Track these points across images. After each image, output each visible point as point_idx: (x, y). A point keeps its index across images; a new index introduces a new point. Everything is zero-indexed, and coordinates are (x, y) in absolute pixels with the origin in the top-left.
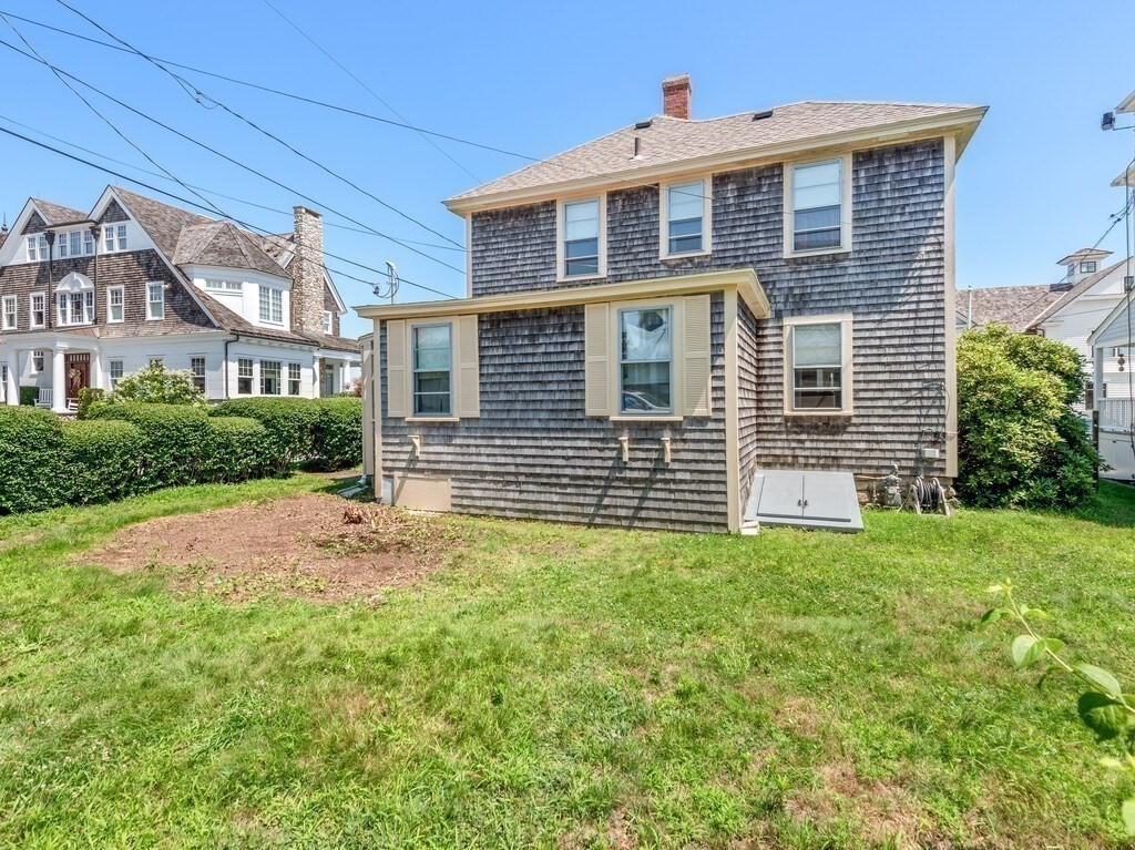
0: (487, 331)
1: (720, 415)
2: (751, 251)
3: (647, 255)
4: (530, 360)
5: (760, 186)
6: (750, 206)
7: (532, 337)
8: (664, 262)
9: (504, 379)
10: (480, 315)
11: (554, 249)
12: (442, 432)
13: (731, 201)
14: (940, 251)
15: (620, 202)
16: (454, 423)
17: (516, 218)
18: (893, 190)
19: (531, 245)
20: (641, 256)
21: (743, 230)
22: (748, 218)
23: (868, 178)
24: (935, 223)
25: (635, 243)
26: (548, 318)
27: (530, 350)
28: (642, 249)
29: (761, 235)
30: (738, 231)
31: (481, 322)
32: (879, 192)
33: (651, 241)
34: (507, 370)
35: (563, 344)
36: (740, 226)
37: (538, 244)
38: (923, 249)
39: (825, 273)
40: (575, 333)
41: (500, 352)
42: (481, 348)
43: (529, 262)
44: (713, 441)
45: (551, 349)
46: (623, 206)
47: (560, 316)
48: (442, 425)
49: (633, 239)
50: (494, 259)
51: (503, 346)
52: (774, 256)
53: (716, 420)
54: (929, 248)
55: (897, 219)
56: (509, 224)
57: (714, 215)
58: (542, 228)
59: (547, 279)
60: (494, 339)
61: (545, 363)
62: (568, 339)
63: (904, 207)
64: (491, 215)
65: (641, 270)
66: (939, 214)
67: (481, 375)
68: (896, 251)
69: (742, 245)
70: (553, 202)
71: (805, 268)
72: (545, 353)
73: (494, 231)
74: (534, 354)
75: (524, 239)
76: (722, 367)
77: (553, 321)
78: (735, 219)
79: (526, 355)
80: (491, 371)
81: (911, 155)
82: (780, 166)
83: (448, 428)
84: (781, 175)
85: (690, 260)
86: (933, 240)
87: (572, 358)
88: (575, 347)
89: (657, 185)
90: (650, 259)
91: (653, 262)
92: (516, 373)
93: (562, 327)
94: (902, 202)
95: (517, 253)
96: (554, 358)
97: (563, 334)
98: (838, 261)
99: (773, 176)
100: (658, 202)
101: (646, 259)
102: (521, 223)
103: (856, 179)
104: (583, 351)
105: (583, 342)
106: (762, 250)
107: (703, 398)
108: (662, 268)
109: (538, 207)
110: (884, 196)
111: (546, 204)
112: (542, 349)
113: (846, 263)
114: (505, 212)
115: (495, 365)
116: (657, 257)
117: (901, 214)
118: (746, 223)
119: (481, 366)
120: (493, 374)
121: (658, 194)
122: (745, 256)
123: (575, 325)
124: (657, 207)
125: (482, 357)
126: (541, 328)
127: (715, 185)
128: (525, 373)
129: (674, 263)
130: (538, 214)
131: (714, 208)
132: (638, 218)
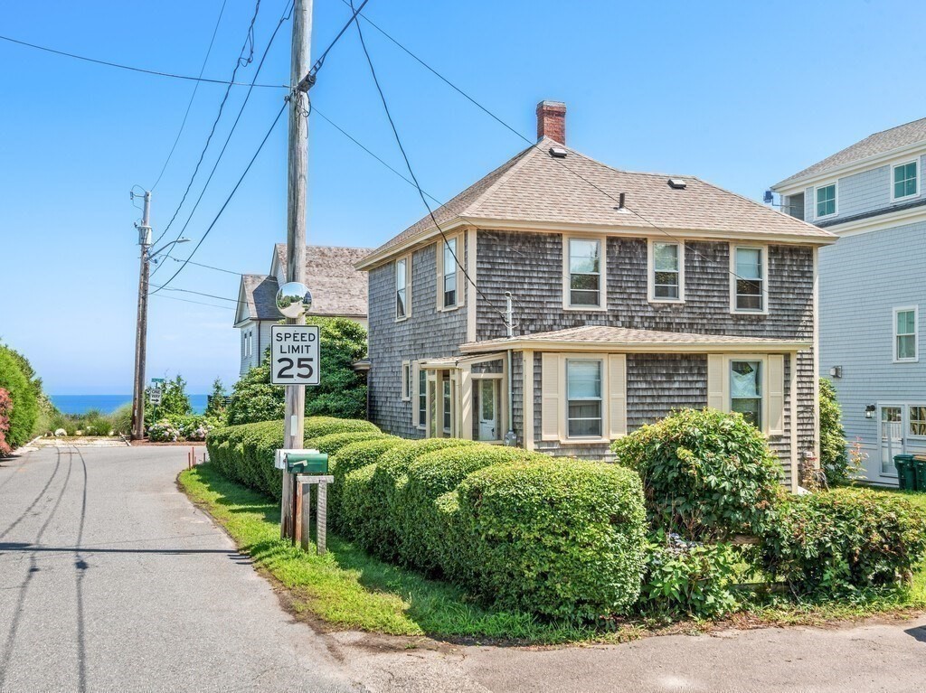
0: (632, 368)
1: (788, 434)
2: (710, 305)
3: (638, 297)
4: (667, 393)
5: (715, 257)
6: (709, 271)
7: (669, 375)
8: (651, 305)
9: (646, 408)
10: (628, 355)
11: (560, 278)
12: (593, 453)
13: (697, 264)
14: (812, 321)
15: (617, 248)
16: (604, 444)
17: (524, 243)
18: (789, 276)
19: (538, 272)
20: (633, 297)
21: (705, 288)
22: (708, 279)
23: (776, 265)
24: (809, 303)
25: (629, 285)
26: (680, 361)
27: (665, 386)
28: (634, 291)
29: (716, 294)
30: (702, 288)
31: (628, 360)
32: (782, 276)
33: (641, 284)
34: (649, 400)
35: (691, 382)
36: (703, 284)
37: (544, 272)
38: (803, 318)
39: (753, 328)
40: (700, 374)
41: (644, 386)
42: (629, 382)
43: (536, 287)
44: (783, 451)
45: (683, 386)
46: (620, 252)
47: (689, 361)
48: (593, 446)
49: (628, 281)
50: (500, 279)
51: (646, 381)
52: (724, 311)
53: (785, 437)
54: (807, 318)
55: (791, 296)
56: (516, 247)
57: (686, 272)
58: (549, 257)
59: (553, 306)
60: (638, 375)
61: (678, 396)
62: (695, 378)
63: (794, 288)
64: (497, 235)
65: (633, 309)
66: (811, 297)
67: (628, 404)
68: (791, 318)
69: (704, 299)
70: (560, 235)
71: (742, 322)
72: (678, 389)
73: (500, 252)
74: (669, 389)
75: (530, 265)
76: (789, 403)
77: (685, 364)
78: (699, 279)
79: (663, 389)
80: (636, 401)
81: (798, 255)
82: (727, 244)
83: (597, 448)
84: (728, 251)
85: (670, 305)
86: (808, 313)
87: (698, 393)
88: (700, 385)
89: (646, 239)
90: (640, 300)
91: (643, 303)
92: (656, 403)
93: (691, 369)
94: (793, 285)
95: (524, 277)
96: (684, 393)
97: (693, 375)
98: (761, 321)
99: (723, 251)
100: (646, 254)
101: (637, 299)
102: (527, 248)
103: (770, 264)
104: (706, 388)
105: (706, 381)
106: (716, 305)
107: (779, 422)
108: (650, 309)
109: (545, 237)
110: (784, 279)
111: (552, 236)
112: (677, 385)
113: (765, 323)
114: (512, 236)
115: (639, 396)
116: (646, 299)
117: (793, 293)
118: (706, 282)
119: (628, 396)
120: (637, 404)
121: (646, 248)
122: (706, 308)
123: (699, 369)
124: (645, 258)
125: (628, 389)
126: (676, 369)
127: (686, 249)
128: (662, 403)
129: (658, 306)
130: (545, 243)
131: (686, 267)
132: (631, 264)
